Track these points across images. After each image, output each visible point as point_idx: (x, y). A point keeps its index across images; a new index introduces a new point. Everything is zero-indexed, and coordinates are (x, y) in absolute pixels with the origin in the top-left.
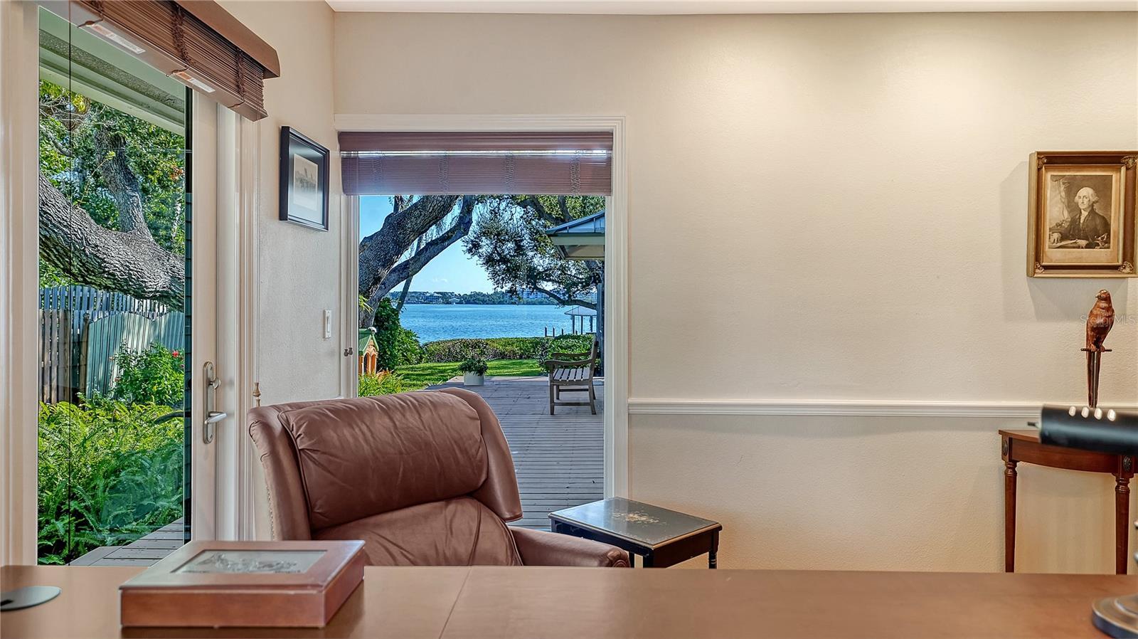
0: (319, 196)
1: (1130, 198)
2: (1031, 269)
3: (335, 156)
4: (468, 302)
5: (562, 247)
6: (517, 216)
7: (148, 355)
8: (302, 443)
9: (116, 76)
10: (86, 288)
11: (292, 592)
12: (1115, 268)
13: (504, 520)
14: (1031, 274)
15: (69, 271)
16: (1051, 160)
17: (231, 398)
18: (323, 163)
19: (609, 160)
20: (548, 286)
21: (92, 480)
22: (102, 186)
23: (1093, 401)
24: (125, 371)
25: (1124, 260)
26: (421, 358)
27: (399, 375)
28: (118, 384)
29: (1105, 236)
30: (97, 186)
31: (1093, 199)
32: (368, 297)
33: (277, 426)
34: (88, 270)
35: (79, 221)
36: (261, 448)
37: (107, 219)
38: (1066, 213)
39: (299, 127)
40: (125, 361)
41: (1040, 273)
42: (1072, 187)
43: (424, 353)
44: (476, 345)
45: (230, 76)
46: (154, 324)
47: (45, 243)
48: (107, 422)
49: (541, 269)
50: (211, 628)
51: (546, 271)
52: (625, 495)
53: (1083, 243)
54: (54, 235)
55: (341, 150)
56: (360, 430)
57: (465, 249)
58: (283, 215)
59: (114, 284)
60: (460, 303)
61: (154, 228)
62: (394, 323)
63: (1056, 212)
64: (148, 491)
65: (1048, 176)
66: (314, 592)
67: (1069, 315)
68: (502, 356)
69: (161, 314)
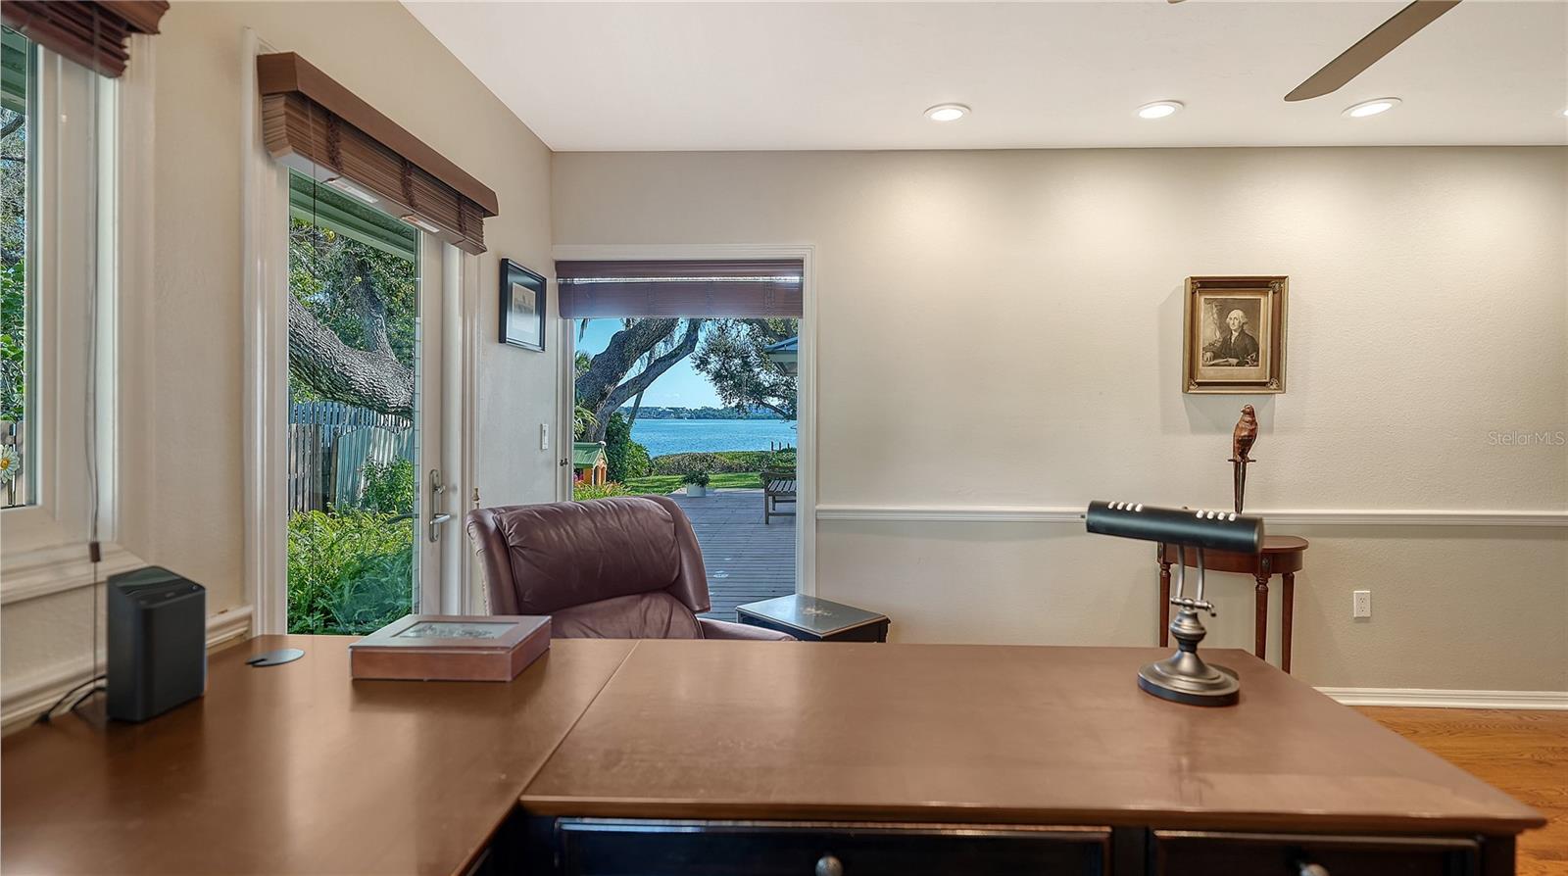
0: (537, 319)
1: (1277, 318)
2: (1186, 385)
3: (552, 283)
4: (698, 417)
5: (781, 364)
6: (743, 333)
7: (393, 467)
8: (513, 541)
9: (358, 213)
10: (336, 404)
11: (485, 652)
12: (1264, 384)
13: (694, 612)
14: (1186, 390)
15: (319, 389)
16: (1203, 284)
17: (455, 502)
18: (540, 288)
19: (801, 285)
20: (774, 402)
21: (339, 580)
22: (352, 306)
23: (1239, 507)
24: (371, 483)
25: (1271, 378)
26: (650, 471)
27: (626, 487)
28: (365, 495)
29: (1254, 355)
30: (346, 307)
31: (1242, 321)
32: (595, 413)
33: (492, 524)
34: (336, 387)
35: (326, 341)
36: (477, 544)
37: (355, 338)
38: (1218, 334)
39: (516, 257)
40: (371, 473)
41: (1194, 389)
42: (1224, 309)
43: (653, 466)
44: (704, 458)
45: (453, 217)
46: (399, 438)
47: (296, 362)
48: (353, 528)
49: (766, 384)
50: (422, 681)
51: (771, 386)
52: (812, 593)
53: (1234, 361)
54: (305, 355)
55: (558, 278)
56: (565, 530)
57: (693, 365)
58: (502, 338)
59: (360, 400)
60: (691, 418)
61: (396, 347)
62: (624, 437)
63: (1209, 333)
64: (390, 592)
65: (1201, 299)
66: (502, 652)
67: (1220, 429)
68: (729, 469)
69: (405, 429)
